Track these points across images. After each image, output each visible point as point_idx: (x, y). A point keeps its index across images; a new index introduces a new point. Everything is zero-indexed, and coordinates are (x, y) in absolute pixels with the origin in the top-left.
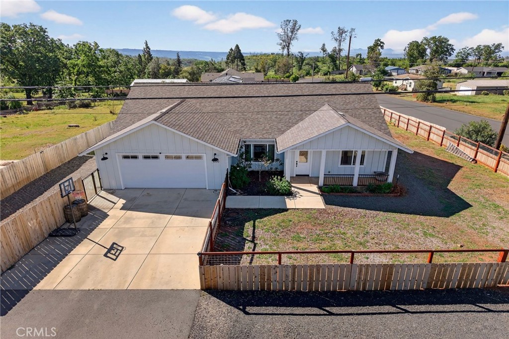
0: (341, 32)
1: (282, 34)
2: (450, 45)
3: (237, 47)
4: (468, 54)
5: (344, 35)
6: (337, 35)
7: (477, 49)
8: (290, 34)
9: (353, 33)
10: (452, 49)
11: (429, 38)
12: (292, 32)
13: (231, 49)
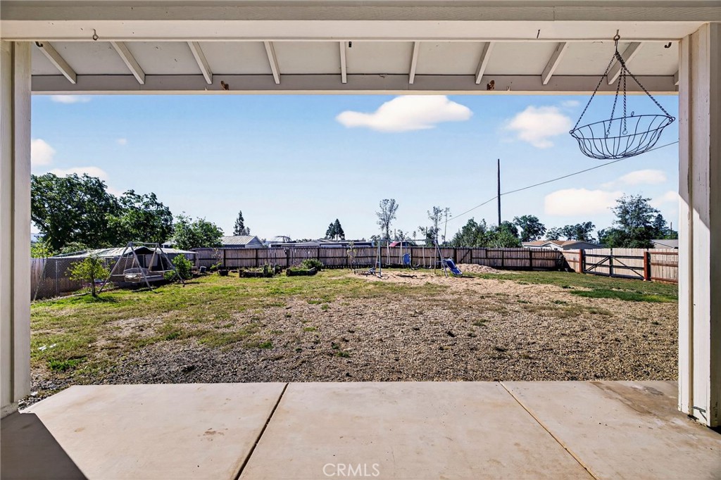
0: (437, 211)
1: (382, 213)
2: (541, 224)
3: (337, 220)
4: (558, 234)
5: (439, 214)
6: (432, 214)
7: (565, 229)
8: (389, 213)
9: (448, 212)
10: (544, 228)
11: (520, 217)
12: (391, 211)
13: (331, 225)
